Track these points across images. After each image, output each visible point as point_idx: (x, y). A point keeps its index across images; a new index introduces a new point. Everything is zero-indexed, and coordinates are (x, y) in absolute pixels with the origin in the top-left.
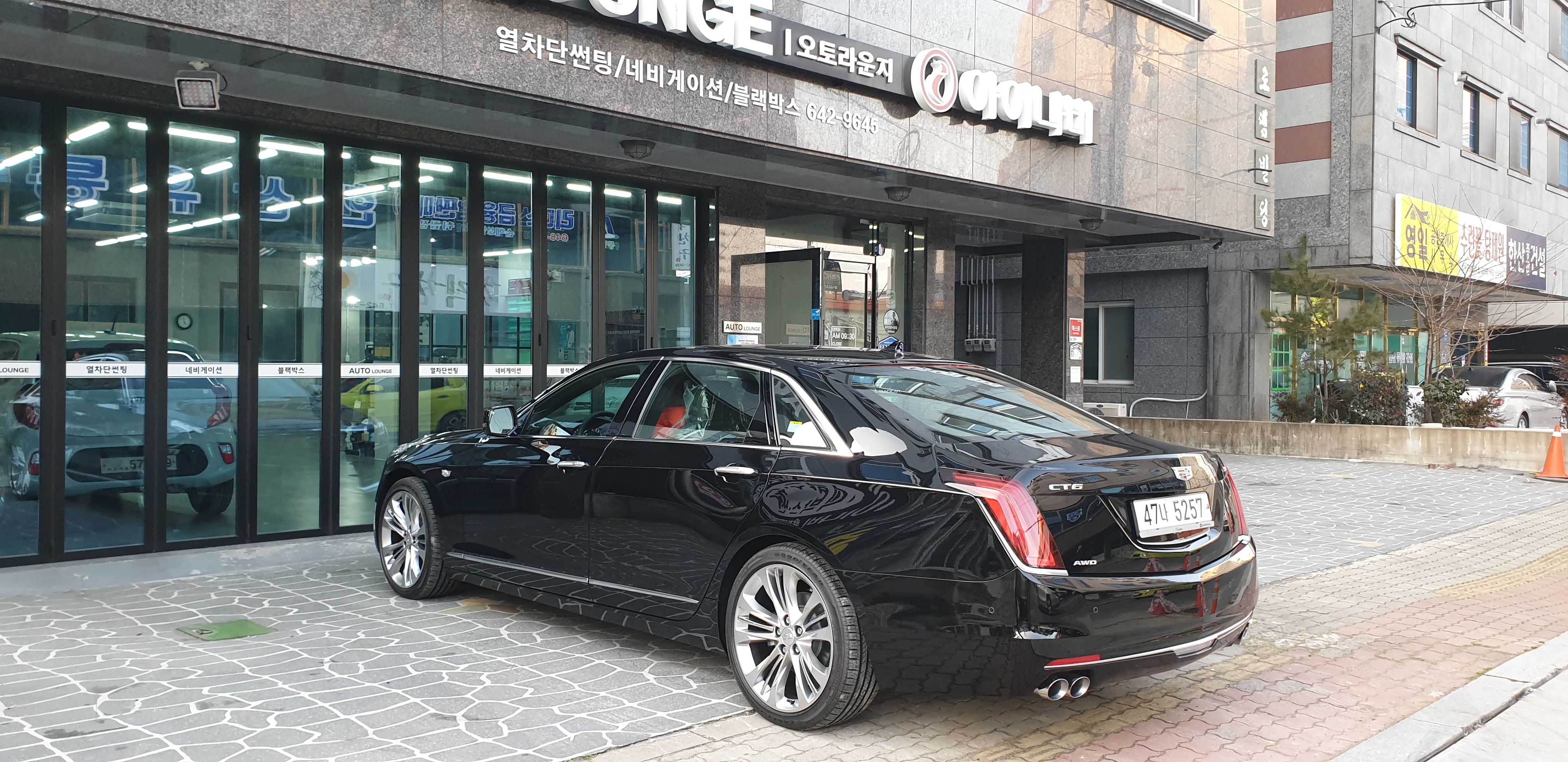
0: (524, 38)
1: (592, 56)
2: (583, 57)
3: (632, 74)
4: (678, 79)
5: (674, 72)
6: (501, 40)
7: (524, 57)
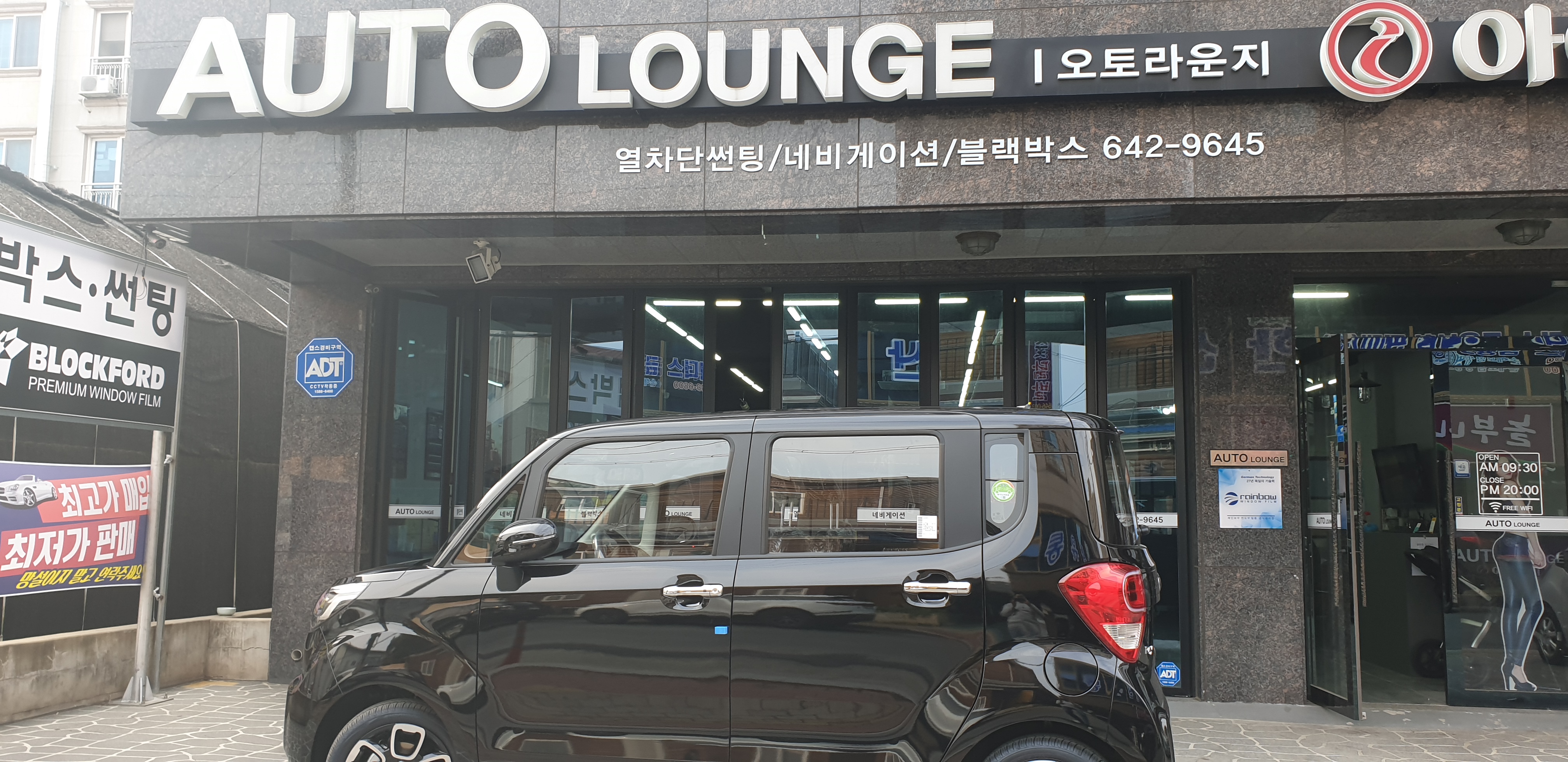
0: (649, 154)
1: (736, 153)
2: (725, 158)
3: (795, 162)
4: (864, 154)
5: (857, 148)
6: (621, 163)
7: (648, 173)
